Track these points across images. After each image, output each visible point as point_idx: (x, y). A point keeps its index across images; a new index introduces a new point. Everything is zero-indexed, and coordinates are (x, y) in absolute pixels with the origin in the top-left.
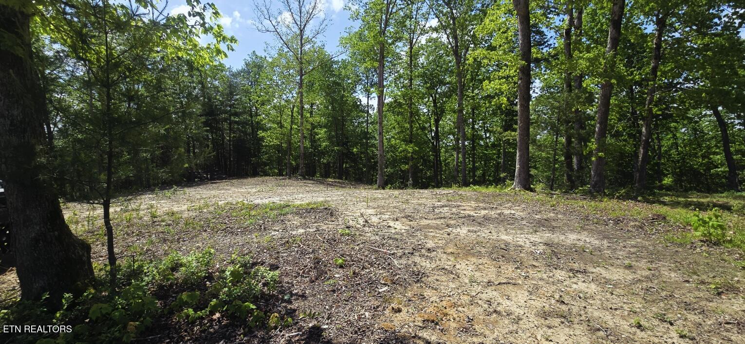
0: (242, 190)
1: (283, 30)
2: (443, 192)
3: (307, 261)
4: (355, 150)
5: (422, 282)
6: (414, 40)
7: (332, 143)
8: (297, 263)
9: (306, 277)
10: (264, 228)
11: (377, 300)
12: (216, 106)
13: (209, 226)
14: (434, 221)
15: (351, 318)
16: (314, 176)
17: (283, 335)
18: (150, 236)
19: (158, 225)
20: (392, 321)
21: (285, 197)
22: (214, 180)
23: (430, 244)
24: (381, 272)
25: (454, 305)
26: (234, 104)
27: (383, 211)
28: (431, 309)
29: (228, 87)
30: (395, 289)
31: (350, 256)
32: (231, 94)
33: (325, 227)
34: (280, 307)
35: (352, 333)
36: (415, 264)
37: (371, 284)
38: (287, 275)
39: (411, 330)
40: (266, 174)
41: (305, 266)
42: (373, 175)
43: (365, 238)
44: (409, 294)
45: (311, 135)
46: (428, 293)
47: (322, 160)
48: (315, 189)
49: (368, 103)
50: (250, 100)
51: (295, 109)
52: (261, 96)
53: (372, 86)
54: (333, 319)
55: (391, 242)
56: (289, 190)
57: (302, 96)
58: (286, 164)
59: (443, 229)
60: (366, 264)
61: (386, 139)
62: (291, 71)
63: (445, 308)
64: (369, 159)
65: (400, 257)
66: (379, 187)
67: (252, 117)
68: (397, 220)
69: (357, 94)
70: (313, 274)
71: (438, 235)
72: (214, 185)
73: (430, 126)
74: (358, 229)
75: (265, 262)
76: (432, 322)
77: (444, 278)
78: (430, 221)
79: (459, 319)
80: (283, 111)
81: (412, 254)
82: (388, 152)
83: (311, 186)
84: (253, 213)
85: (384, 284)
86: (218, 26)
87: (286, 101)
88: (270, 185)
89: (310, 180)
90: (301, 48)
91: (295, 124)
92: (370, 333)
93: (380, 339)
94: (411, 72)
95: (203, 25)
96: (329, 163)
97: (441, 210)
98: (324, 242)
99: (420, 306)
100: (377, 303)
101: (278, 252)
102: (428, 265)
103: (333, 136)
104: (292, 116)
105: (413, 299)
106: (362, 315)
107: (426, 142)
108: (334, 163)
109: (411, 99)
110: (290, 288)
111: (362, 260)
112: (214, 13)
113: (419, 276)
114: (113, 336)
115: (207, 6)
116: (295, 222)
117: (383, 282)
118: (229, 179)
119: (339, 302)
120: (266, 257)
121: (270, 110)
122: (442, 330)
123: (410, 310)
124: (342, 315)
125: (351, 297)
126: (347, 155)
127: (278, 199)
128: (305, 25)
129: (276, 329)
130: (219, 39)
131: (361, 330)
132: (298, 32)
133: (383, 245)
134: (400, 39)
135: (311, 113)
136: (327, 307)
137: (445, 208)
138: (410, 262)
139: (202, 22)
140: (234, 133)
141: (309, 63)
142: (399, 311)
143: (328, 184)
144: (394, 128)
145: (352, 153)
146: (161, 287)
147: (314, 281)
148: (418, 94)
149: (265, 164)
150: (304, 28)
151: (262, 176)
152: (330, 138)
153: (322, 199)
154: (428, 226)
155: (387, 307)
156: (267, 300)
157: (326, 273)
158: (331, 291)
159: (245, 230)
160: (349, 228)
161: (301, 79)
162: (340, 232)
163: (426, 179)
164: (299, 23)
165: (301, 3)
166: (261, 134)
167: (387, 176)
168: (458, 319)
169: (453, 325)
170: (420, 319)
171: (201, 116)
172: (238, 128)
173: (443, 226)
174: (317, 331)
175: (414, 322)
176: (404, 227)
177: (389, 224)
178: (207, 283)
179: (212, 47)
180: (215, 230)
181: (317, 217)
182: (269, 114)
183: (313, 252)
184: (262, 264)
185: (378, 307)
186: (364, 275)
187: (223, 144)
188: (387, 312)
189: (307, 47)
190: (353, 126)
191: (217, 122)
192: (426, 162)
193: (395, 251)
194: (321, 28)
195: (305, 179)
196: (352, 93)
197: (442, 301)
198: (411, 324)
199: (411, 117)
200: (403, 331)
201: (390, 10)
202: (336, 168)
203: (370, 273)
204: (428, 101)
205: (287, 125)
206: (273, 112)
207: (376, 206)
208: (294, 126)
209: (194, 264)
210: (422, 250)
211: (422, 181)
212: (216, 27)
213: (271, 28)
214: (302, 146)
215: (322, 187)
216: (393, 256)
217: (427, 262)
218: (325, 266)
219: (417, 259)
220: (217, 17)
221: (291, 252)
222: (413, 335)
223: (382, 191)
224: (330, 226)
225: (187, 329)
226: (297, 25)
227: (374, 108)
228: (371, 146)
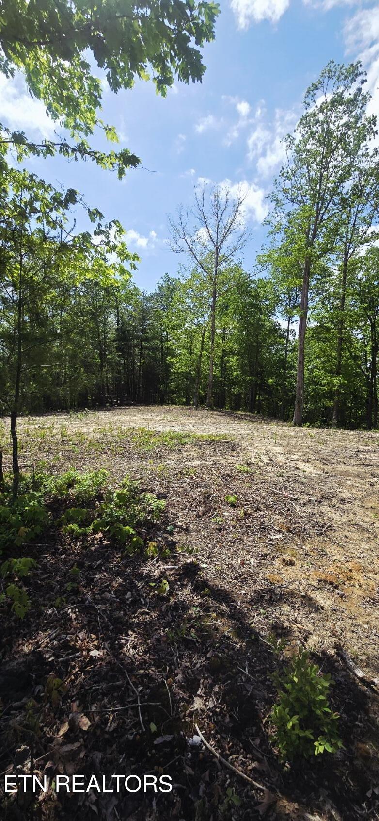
0: (148, 418)
1: (197, 248)
2: (374, 435)
3: (198, 495)
4: (270, 381)
5: (327, 536)
6: (351, 251)
7: (244, 372)
8: (186, 495)
9: (193, 511)
10: (160, 456)
11: (267, 547)
12: (129, 331)
13: (109, 449)
14: (355, 468)
15: (233, 562)
16: (223, 408)
17: (159, 566)
18: (58, 453)
19: (66, 444)
20: (280, 574)
21: (188, 427)
22: (123, 405)
23: (345, 494)
24: (277, 517)
25: (363, 569)
26: (146, 329)
27: (294, 450)
28: (332, 569)
29: (141, 312)
30: (291, 539)
31: (245, 495)
32: (144, 319)
33: (223, 461)
34: (161, 537)
35: (231, 578)
36: (322, 514)
37: (263, 528)
38: (174, 506)
39: (301, 588)
40: (173, 403)
41: (193, 500)
42: (290, 411)
43: (266, 478)
44: (308, 547)
45: (222, 362)
46: (331, 549)
47: (233, 390)
48: (223, 421)
49: (288, 328)
50: (161, 324)
51: (207, 334)
52: (173, 320)
53: (294, 307)
54: (214, 559)
55: (296, 485)
56: (194, 420)
57: (214, 320)
58: (193, 393)
59: (365, 478)
60: (262, 506)
61: (308, 369)
62: (205, 293)
63: (351, 571)
64: (286, 391)
65: (304, 504)
66: (295, 424)
67: (162, 342)
68: (308, 462)
69: (275, 317)
70: (201, 509)
71: (357, 485)
72: (122, 410)
73: (366, 355)
74: (260, 467)
75: (154, 490)
76: (330, 584)
77: (356, 536)
78: (350, 467)
79: (367, 586)
80: (194, 336)
81: (320, 502)
82: (308, 385)
83: (218, 417)
84: (152, 440)
85: (279, 531)
86: (122, 244)
87: (197, 325)
88: (176, 414)
89: (217, 411)
90: (216, 268)
91: (206, 350)
92: (252, 582)
93: (262, 590)
94: (344, 289)
95: (108, 244)
96: (239, 394)
97: (368, 456)
98: (219, 477)
99: (319, 563)
100: (265, 551)
101: (169, 482)
102: (338, 518)
103: (246, 365)
104: (203, 341)
105: (312, 553)
106: (247, 561)
107: (357, 375)
108: (246, 394)
109: (342, 322)
110: (174, 520)
111: (257, 500)
112: (118, 230)
113: (323, 529)
114: (7, 537)
115: (113, 224)
116: (192, 453)
117: (277, 529)
118: (137, 406)
119: (223, 542)
120: (156, 485)
121: (180, 335)
122: (342, 596)
123: (305, 565)
124: (224, 557)
125: (238, 539)
126: (261, 386)
127: (180, 428)
128: (222, 242)
129: (153, 559)
130: (122, 257)
131: (243, 577)
132: (214, 250)
133: (285, 488)
134: (332, 250)
135: (223, 338)
136: (210, 546)
137: (373, 455)
138: (315, 511)
139: (107, 241)
140: (144, 359)
141: (223, 283)
142: (292, 564)
143: (236, 417)
144: (318, 356)
145: (267, 384)
146: (56, 500)
147: (200, 517)
148: (351, 316)
149: (173, 392)
150: (220, 245)
151: (168, 404)
152: (242, 367)
153: (226, 432)
154: (347, 473)
155: (278, 557)
156: (149, 529)
157: (215, 509)
158: (217, 529)
159: (143, 456)
160: (250, 464)
161: (214, 301)
162: (238, 468)
163: (355, 419)
164: (215, 240)
165: (219, 218)
166: (170, 359)
167: (306, 412)
168: (365, 587)
169: (358, 592)
170: (315, 577)
171: (114, 341)
172: (149, 354)
173: (367, 475)
174: (194, 569)
175: (308, 579)
176: (315, 471)
177: (297, 466)
178: (97, 502)
179: (117, 266)
180: (115, 453)
181: (217, 450)
182: (179, 339)
183: (205, 486)
184: (151, 492)
185: (266, 555)
186: (256, 517)
187: (133, 370)
188: (277, 563)
189: (223, 266)
190: (270, 354)
191: (130, 347)
192: (357, 398)
193: (300, 497)
194: (239, 243)
195: (212, 410)
196: (270, 316)
197: (347, 561)
198: (304, 582)
199: (340, 344)
200: (291, 587)
201: (321, 215)
202: (248, 400)
203: (262, 516)
204: (364, 325)
205: (197, 351)
206: (183, 337)
207: (286, 445)
208: (204, 353)
209: (89, 482)
210: (334, 500)
211: (350, 421)
212: (119, 245)
213: (186, 248)
214: (211, 374)
215: (229, 420)
216: (296, 502)
217: (338, 514)
218: (215, 502)
219: (325, 509)
220: (121, 234)
221: (183, 483)
222: (303, 594)
223: (297, 429)
224: (229, 461)
225: (70, 543)
226: (213, 242)
227: (295, 334)
228: (288, 378)
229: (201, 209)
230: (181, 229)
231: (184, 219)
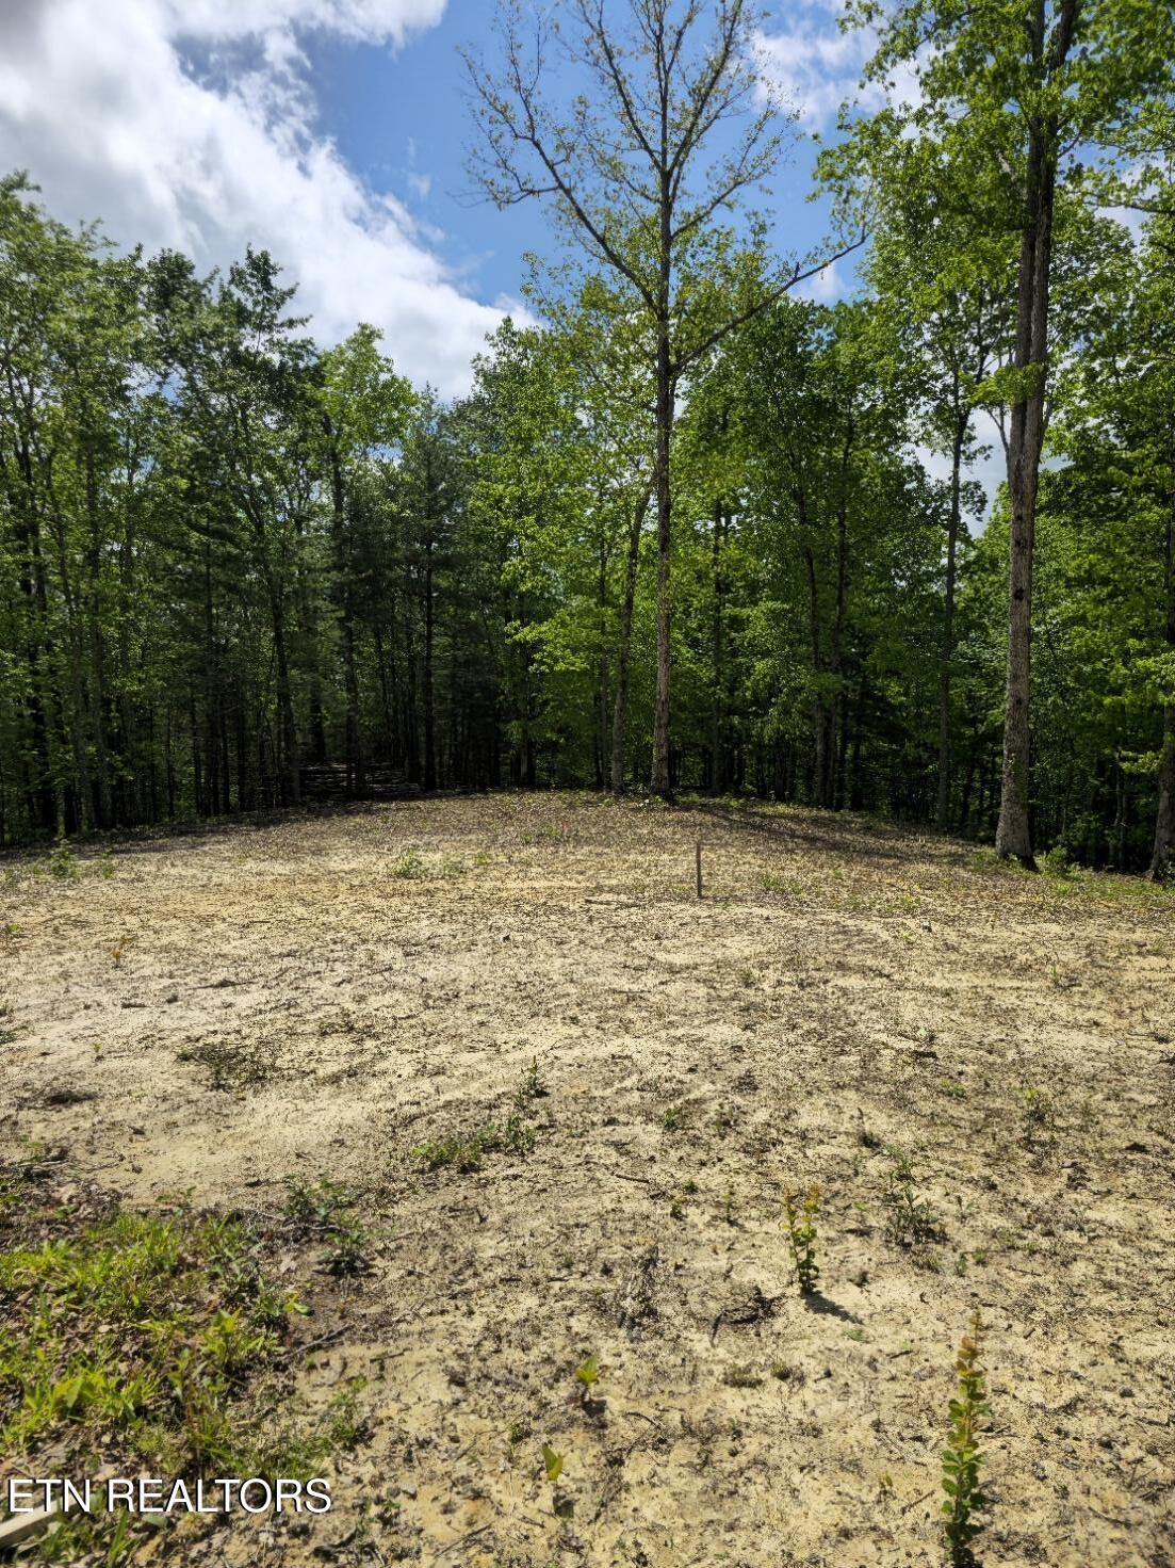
49: (956, 478)
66: (1005, 855)
104: (635, 555)
128: (684, 149)
132: (654, 184)
145: (884, 703)
150: (678, 163)
164: (655, 145)
165: (668, 56)
194: (752, 155)
213: (542, 177)
226: (651, 153)
227: (983, 501)
228: (963, 672)
229: (594, 20)
230: (515, 101)
231: (526, 55)
